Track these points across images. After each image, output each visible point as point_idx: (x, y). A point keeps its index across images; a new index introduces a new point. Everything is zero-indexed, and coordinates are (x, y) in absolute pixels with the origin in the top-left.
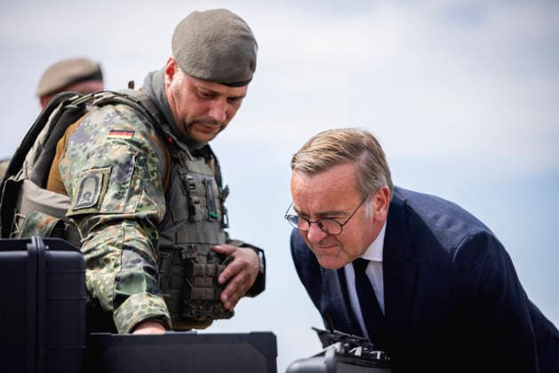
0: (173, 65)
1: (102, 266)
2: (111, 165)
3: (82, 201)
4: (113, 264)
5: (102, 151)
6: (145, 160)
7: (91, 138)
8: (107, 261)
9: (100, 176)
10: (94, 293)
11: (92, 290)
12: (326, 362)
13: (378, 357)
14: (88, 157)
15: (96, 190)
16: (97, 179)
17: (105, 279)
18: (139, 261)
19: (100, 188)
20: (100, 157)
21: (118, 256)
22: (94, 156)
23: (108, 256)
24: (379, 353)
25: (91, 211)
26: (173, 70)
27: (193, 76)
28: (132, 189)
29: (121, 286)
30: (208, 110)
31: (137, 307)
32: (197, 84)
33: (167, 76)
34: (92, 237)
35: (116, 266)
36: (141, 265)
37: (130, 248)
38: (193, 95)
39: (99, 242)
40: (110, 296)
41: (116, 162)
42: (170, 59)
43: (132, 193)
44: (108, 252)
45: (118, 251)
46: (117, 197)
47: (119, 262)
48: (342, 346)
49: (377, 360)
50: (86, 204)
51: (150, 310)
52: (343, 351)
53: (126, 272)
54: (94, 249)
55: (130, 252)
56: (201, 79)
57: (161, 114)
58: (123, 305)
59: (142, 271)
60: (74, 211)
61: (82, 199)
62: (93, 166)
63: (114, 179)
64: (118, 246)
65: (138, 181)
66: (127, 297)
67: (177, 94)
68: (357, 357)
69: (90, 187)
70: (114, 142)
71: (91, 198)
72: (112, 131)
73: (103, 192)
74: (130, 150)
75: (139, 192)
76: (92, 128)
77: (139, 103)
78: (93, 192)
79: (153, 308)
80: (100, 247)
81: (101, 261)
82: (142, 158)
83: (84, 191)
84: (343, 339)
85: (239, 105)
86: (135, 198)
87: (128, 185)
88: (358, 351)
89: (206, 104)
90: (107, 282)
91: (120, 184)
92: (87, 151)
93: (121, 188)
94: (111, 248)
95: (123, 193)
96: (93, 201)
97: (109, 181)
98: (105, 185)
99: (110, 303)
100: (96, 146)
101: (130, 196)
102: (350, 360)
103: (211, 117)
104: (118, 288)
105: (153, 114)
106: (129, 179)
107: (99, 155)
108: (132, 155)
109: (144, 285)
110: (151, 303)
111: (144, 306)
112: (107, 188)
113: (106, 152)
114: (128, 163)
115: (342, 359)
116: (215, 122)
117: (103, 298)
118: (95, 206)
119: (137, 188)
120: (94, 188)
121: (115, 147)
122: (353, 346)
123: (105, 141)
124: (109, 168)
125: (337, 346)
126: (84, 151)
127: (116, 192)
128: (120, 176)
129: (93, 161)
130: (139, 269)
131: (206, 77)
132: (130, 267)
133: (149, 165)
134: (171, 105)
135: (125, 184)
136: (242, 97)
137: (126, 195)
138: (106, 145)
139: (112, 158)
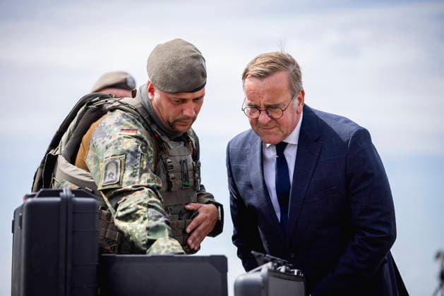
0: (152, 85)
1: (134, 220)
2: (125, 153)
3: (108, 179)
4: (142, 218)
5: (117, 144)
6: (146, 149)
7: (107, 135)
8: (138, 216)
9: (119, 162)
10: (131, 238)
11: (129, 236)
12: (262, 276)
13: (296, 274)
14: (107, 148)
15: (117, 171)
16: (117, 164)
17: (138, 228)
18: (161, 217)
19: (119, 169)
20: (116, 148)
21: (145, 212)
22: (111, 147)
23: (138, 212)
24: (296, 271)
25: (116, 186)
26: (152, 89)
27: (166, 92)
28: (141, 169)
29: (150, 233)
30: (182, 111)
31: (163, 247)
32: (170, 96)
33: (149, 94)
34: (125, 200)
35: (145, 219)
36: (162, 219)
37: (153, 207)
38: (169, 104)
39: (131, 202)
40: (143, 241)
41: (128, 151)
42: (149, 82)
43: (143, 171)
44: (138, 209)
45: (145, 209)
46: (133, 175)
47: (146, 216)
48: (273, 265)
49: (294, 276)
50: (111, 182)
51: (173, 249)
52: (273, 268)
53: (153, 224)
54: (127, 208)
55: (153, 210)
56: (171, 93)
57: (150, 117)
58: (153, 246)
59: (164, 224)
60: (103, 186)
61: (107, 178)
62: (112, 154)
63: (128, 163)
64: (144, 205)
65: (145, 163)
66: (155, 240)
67: (159, 104)
68: (281, 273)
69: (112, 169)
70: (124, 137)
71: (114, 177)
72: (123, 130)
73: (122, 172)
74: (136, 142)
75: (146, 171)
76: (107, 128)
77: (135, 110)
78: (115, 173)
79: (175, 248)
80: (132, 206)
81: (133, 216)
82: (144, 148)
83: (109, 172)
84: (272, 260)
85: (202, 102)
86: (144, 175)
87: (138, 166)
88: (283, 269)
89: (179, 107)
90: (140, 231)
91: (133, 167)
92: (106, 144)
93: (135, 169)
94: (140, 207)
95: (136, 172)
96: (116, 178)
97: (125, 165)
98: (123, 168)
99: (144, 245)
100: (112, 140)
101: (141, 174)
102: (277, 274)
103: (185, 116)
104: (148, 235)
105: (145, 118)
106: (139, 162)
107: (115, 147)
108: (138, 146)
109: (167, 232)
110: (173, 245)
111: (169, 247)
112: (125, 169)
113: (120, 144)
114: (137, 151)
115: (273, 274)
116: (189, 118)
117: (138, 242)
118: (118, 183)
119: (144, 167)
120: (115, 170)
121: (126, 140)
122: (279, 265)
123: (118, 136)
124: (124, 156)
125: (269, 265)
126: (103, 143)
127: (131, 172)
128: (132, 160)
129: (111, 151)
130: (161, 221)
131: (175, 91)
132: (155, 220)
133: (149, 153)
134: (157, 112)
135: (136, 165)
136: (202, 96)
137: (138, 173)
138: (119, 139)
139: (125, 148)
